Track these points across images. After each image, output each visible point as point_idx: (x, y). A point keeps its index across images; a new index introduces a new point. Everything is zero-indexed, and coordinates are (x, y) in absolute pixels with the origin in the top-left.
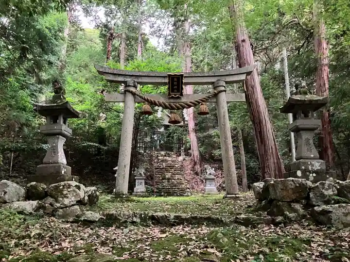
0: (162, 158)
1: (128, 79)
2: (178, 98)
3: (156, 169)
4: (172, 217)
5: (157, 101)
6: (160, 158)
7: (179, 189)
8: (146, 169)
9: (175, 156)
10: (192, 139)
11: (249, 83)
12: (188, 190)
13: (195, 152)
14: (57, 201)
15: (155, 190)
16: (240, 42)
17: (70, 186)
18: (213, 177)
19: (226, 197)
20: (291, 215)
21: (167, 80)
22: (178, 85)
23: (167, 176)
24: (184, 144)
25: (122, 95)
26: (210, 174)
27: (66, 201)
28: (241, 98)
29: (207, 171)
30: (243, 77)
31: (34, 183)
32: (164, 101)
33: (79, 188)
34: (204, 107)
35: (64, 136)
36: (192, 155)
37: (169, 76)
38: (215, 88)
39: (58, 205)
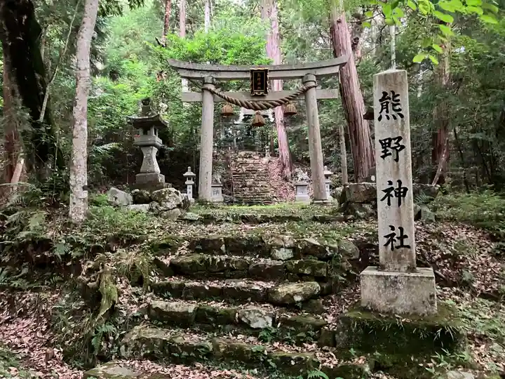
0: (241, 159)
1: (205, 75)
2: (262, 96)
3: (234, 174)
4: (260, 216)
5: (238, 100)
6: (239, 160)
7: (263, 198)
8: (223, 175)
9: (257, 157)
10: (280, 134)
11: (345, 74)
12: (275, 199)
13: (284, 151)
14: (161, 205)
15: (235, 200)
16: (336, 23)
17: (170, 192)
18: (305, 183)
19: (313, 203)
20: (361, 214)
21: (249, 75)
22: (262, 81)
23: (248, 183)
24: (270, 140)
25: (200, 94)
26: (302, 180)
27: (169, 205)
28: (334, 94)
29: (299, 176)
30: (336, 70)
31: (138, 190)
32: (246, 100)
33: (178, 194)
34: (291, 107)
35: (156, 146)
36: (280, 156)
37: (252, 71)
38: (304, 83)
39: (162, 208)
